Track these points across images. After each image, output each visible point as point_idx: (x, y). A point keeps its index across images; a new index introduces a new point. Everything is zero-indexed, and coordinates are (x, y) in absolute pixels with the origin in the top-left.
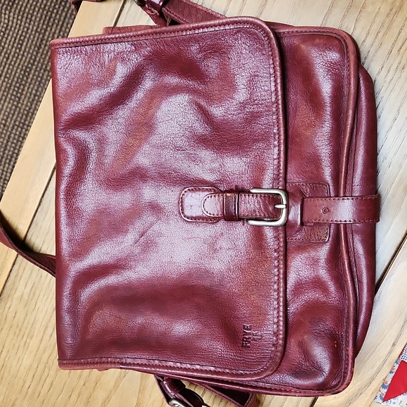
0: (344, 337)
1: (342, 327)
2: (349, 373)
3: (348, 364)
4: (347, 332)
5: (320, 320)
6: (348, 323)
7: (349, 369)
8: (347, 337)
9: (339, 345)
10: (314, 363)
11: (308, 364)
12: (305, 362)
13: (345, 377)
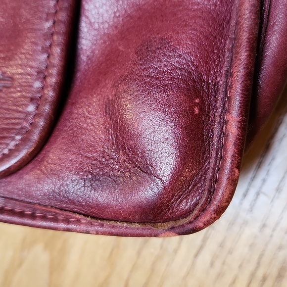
0: (222, 89)
1: (219, 64)
2: (224, 181)
3: (223, 159)
4: (229, 74)
5: (164, 43)
6: (234, 51)
7: (226, 172)
8: (228, 87)
9: (206, 111)
10: (134, 153)
11: (123, 158)
12: (117, 151)
13: (212, 192)
